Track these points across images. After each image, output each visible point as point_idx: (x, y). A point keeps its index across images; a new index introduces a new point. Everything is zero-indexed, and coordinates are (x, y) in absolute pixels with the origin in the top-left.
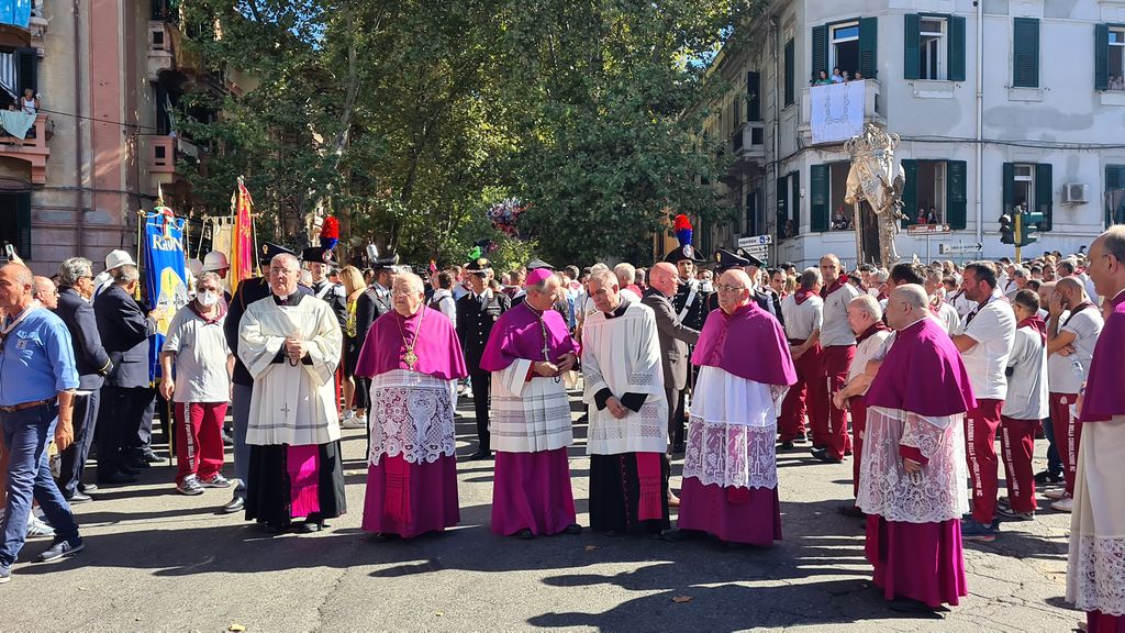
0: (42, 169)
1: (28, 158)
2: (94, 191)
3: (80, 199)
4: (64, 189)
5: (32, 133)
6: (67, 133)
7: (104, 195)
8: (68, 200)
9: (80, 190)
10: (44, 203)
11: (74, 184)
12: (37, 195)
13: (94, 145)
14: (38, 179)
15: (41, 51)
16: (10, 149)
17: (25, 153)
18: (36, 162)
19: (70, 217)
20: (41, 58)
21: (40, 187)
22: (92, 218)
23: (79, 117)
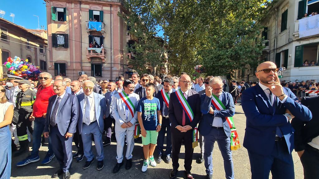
0: (104, 59)
1: (101, 57)
2: (114, 64)
3: (111, 65)
4: (108, 63)
5: (101, 52)
6: (109, 52)
7: (116, 64)
8: (109, 65)
9: (111, 63)
10: (105, 66)
11: (110, 62)
12: (104, 64)
13: (114, 55)
14: (103, 61)
15: (104, 36)
16: (97, 55)
17: (100, 56)
18: (102, 58)
19: (110, 69)
20: (104, 38)
21: (104, 63)
22: (113, 69)
23: (111, 49)
